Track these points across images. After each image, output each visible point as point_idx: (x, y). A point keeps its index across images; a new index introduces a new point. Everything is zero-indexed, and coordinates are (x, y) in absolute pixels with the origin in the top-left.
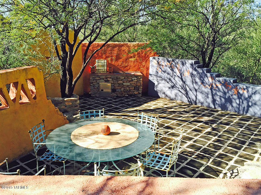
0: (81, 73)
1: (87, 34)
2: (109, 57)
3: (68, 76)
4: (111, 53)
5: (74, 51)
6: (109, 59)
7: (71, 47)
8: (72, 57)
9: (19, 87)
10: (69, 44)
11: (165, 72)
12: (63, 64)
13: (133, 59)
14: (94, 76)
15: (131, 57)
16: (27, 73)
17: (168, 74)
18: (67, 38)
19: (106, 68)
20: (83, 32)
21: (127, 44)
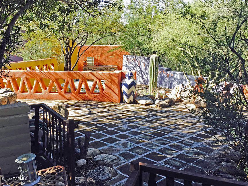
0: (76, 64)
1: (79, 42)
2: (96, 55)
3: (69, 65)
4: (97, 52)
5: (72, 51)
6: (96, 56)
7: (71, 49)
8: (71, 54)
9: (48, 67)
10: (69, 47)
11: (130, 63)
12: (66, 58)
13: (112, 57)
14: (85, 68)
15: (111, 55)
16: (51, 61)
17: (132, 64)
18: (69, 45)
19: (94, 62)
20: (77, 41)
21: (108, 46)
